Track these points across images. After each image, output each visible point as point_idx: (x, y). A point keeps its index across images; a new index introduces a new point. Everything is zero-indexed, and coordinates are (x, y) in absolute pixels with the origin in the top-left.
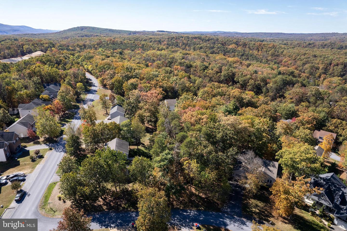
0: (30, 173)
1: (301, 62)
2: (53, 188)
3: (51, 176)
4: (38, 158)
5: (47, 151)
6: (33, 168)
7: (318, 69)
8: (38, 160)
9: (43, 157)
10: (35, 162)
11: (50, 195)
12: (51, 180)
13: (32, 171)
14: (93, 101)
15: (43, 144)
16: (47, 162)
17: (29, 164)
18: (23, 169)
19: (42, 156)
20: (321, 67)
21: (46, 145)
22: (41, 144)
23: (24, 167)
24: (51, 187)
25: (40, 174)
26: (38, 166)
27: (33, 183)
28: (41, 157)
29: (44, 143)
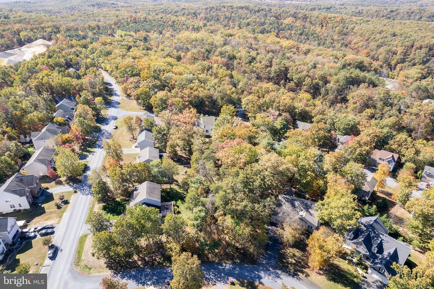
0: (58, 223)
1: (376, 44)
2: (84, 241)
3: (80, 227)
4: (63, 204)
5: (71, 195)
6: (60, 217)
7: (395, 53)
8: (64, 206)
9: (69, 203)
10: (61, 210)
11: (83, 251)
12: (82, 232)
13: (60, 220)
14: (115, 118)
15: (66, 185)
16: (73, 208)
17: (54, 212)
18: (49, 218)
19: (67, 200)
20: (399, 52)
21: (70, 185)
22: (64, 185)
23: (51, 216)
24: (82, 240)
25: (68, 224)
26: (65, 214)
27: (63, 235)
28: (66, 202)
29: (68, 184)
